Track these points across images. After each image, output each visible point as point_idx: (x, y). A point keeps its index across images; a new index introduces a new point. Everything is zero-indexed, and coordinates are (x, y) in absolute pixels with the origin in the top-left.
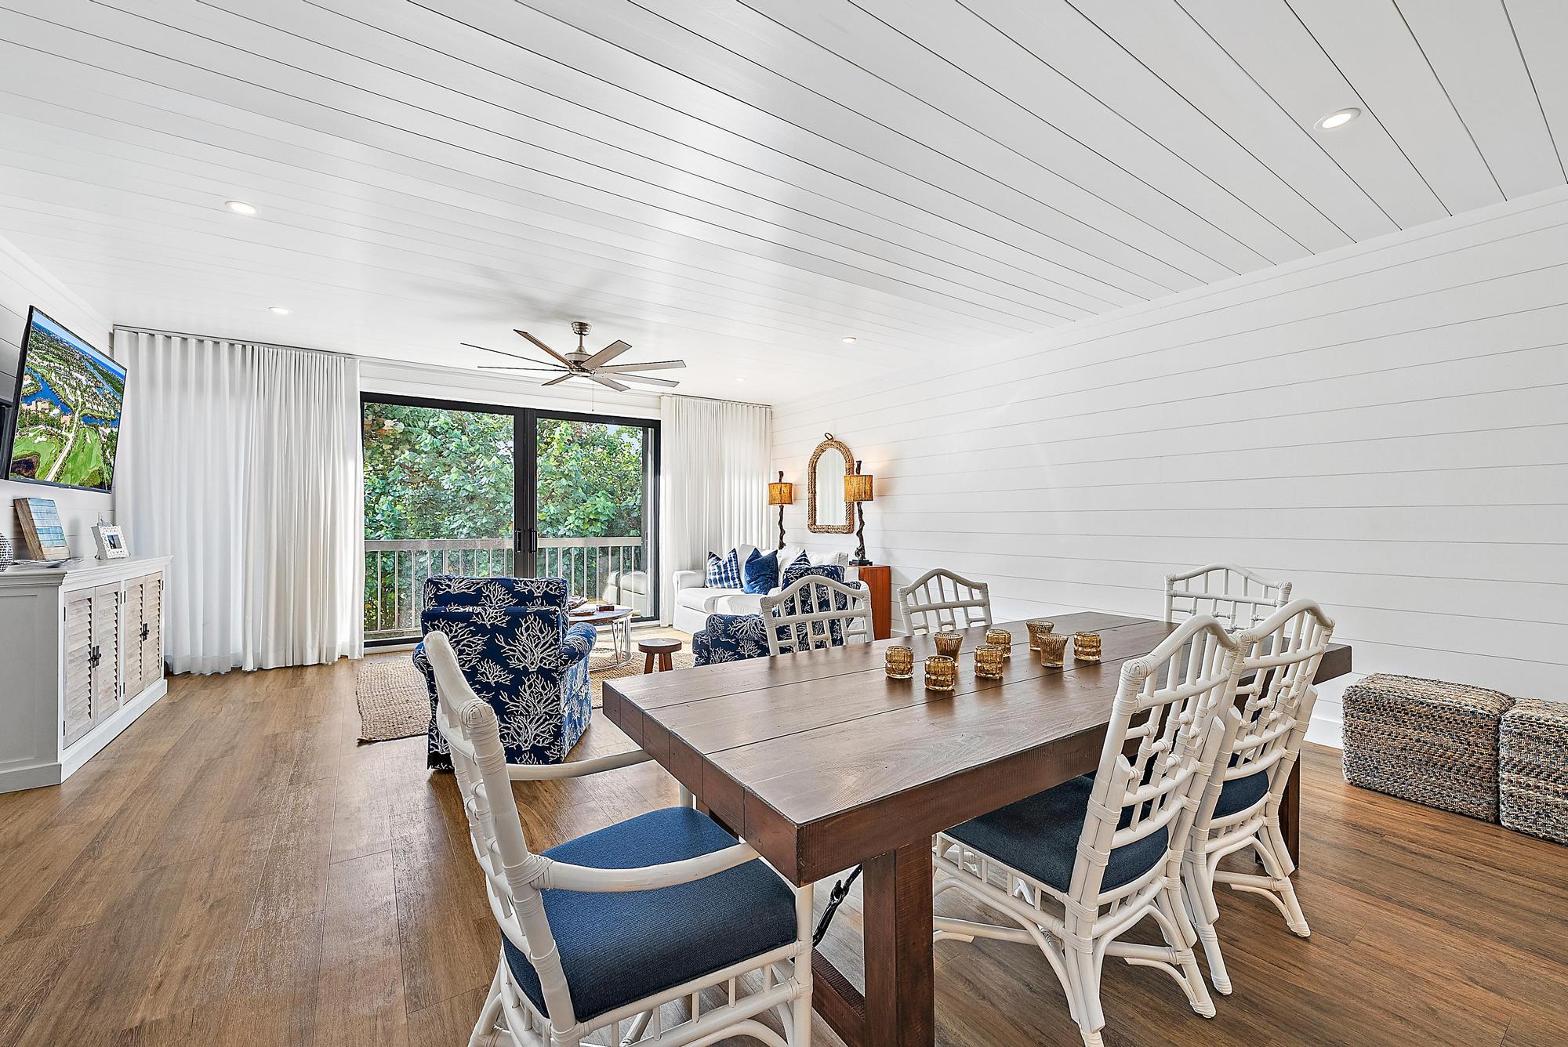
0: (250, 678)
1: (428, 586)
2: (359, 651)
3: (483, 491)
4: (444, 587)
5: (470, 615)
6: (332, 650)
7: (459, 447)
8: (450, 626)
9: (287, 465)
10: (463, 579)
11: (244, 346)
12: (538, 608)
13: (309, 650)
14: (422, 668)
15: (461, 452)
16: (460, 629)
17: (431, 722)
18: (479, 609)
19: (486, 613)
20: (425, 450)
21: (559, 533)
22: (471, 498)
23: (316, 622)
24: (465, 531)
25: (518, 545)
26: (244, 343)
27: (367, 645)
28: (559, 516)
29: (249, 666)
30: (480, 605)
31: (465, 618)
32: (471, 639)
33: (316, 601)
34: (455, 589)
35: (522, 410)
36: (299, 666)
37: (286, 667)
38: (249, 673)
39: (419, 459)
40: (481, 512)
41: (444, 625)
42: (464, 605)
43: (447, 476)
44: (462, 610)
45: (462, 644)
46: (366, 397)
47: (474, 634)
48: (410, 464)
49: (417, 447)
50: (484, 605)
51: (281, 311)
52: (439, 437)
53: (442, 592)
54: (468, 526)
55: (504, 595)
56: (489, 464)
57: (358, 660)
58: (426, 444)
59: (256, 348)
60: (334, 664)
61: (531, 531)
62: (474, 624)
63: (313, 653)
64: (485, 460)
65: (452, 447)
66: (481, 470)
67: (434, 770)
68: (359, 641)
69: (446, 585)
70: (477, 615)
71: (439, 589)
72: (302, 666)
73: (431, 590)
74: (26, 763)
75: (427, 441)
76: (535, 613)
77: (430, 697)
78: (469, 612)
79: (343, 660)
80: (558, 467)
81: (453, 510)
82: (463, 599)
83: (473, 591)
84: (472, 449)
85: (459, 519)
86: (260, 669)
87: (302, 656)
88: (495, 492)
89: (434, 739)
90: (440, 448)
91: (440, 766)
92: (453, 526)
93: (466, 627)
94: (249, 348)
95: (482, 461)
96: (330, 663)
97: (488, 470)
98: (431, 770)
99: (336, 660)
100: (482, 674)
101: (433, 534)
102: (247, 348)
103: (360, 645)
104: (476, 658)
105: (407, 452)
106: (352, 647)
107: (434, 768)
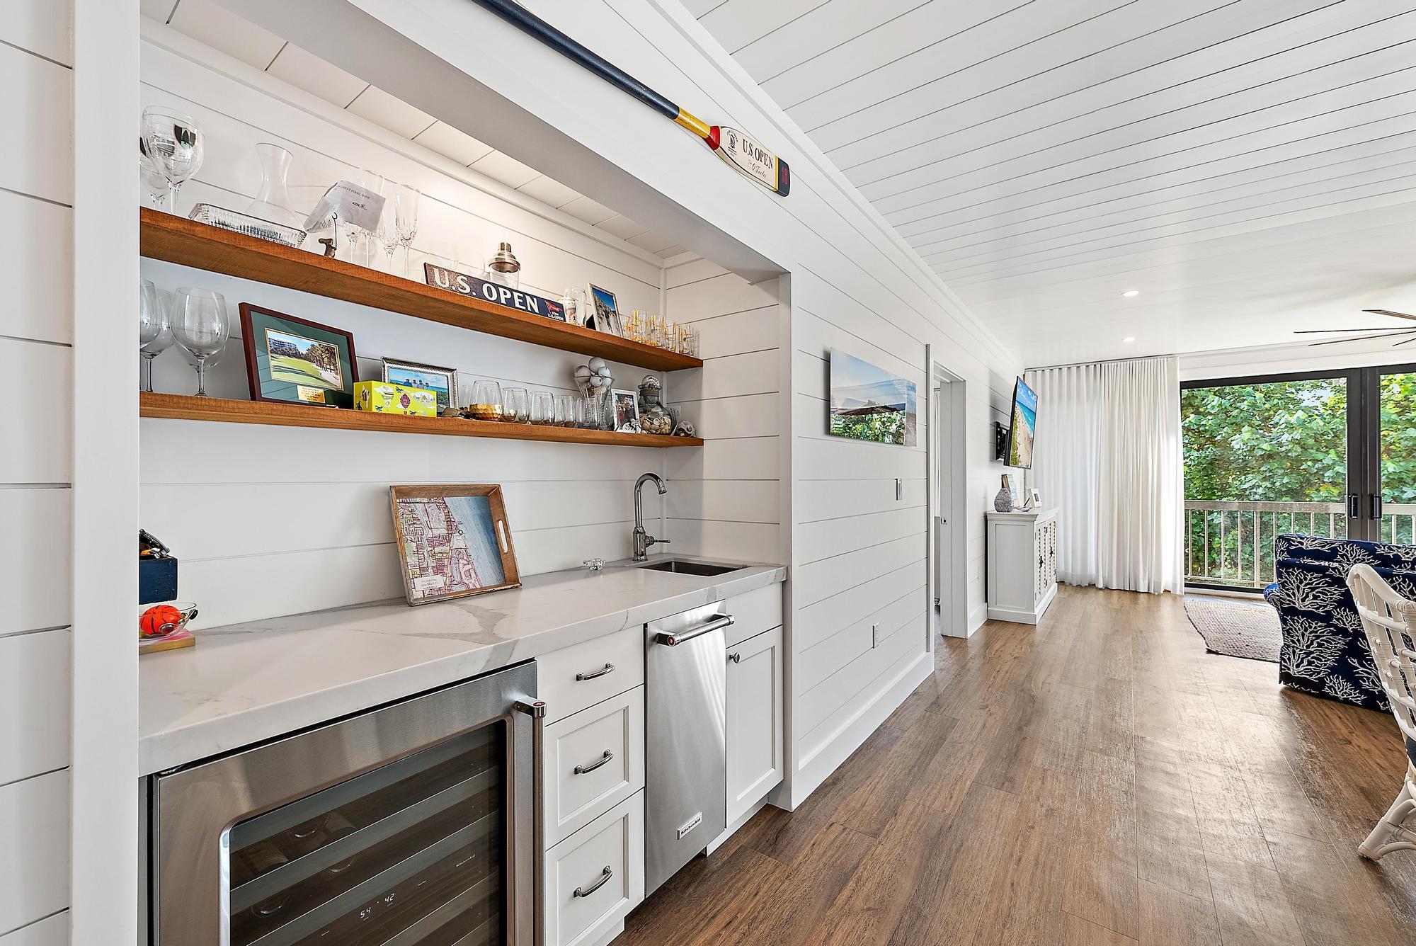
0: (1101, 592)
1: (1279, 542)
2: (1180, 588)
3: (1283, 449)
4: (1296, 543)
5: (1327, 568)
6: (1158, 584)
7: (1254, 406)
8: (1305, 574)
9: (1124, 445)
10: (1316, 539)
11: (1095, 365)
12: (1408, 572)
13: (1141, 581)
14: (1276, 604)
15: (1254, 410)
16: (1315, 578)
17: (1283, 647)
18: (1336, 565)
19: (1344, 569)
20: (1213, 412)
21: (1404, 496)
22: (1269, 456)
23: (1146, 559)
24: (1260, 491)
25: (1354, 509)
26: (1088, 364)
27: (1186, 585)
28: (1404, 476)
29: (1101, 585)
30: (1337, 562)
31: (1322, 569)
32: (1327, 588)
33: (1146, 543)
34: (1307, 545)
35: (1359, 370)
36: (1133, 591)
37: (1124, 590)
38: (1101, 589)
39: (1205, 421)
40: (1281, 472)
41: (1299, 573)
42: (1317, 559)
43: (1238, 436)
44: (1317, 563)
45: (1316, 590)
46: (1184, 385)
47: (1329, 584)
48: (1196, 427)
49: (1201, 410)
50: (1340, 562)
51: (1129, 340)
52: (1228, 398)
53: (1294, 547)
54: (1263, 486)
55: (1364, 556)
56: (1293, 420)
57: (1180, 596)
58: (1213, 407)
59: (1103, 365)
60: (1159, 595)
61: (1372, 497)
62: (1331, 576)
63: (1144, 584)
64: (1287, 416)
65: (1245, 405)
66: (1281, 427)
67: (1285, 686)
68: (1180, 581)
69: (1299, 542)
70: (1333, 569)
71: (1291, 545)
72: (1136, 591)
73: (1283, 545)
74: (1020, 610)
75: (1213, 404)
76: (1405, 576)
77: (1283, 628)
78: (1325, 566)
79: (1167, 593)
80: (1399, 414)
81: (1243, 470)
82: (1316, 554)
83: (1327, 550)
84: (1267, 406)
85: (1252, 480)
86: (1107, 588)
87: (1136, 584)
88: (1299, 450)
89: (1285, 662)
90: (1230, 408)
91: (1292, 684)
92: (1246, 486)
93: (1321, 578)
94: (1098, 366)
95: (1282, 417)
96: (1156, 594)
97: (1290, 427)
98: (1282, 685)
99: (1162, 592)
100: (1338, 620)
101: (1220, 493)
102: (1097, 365)
103: (1181, 585)
104: (1331, 605)
105: (1192, 416)
106: (1175, 585)
107: (1285, 684)
